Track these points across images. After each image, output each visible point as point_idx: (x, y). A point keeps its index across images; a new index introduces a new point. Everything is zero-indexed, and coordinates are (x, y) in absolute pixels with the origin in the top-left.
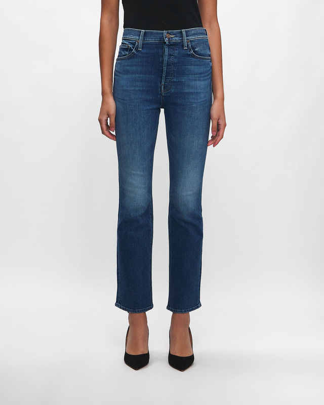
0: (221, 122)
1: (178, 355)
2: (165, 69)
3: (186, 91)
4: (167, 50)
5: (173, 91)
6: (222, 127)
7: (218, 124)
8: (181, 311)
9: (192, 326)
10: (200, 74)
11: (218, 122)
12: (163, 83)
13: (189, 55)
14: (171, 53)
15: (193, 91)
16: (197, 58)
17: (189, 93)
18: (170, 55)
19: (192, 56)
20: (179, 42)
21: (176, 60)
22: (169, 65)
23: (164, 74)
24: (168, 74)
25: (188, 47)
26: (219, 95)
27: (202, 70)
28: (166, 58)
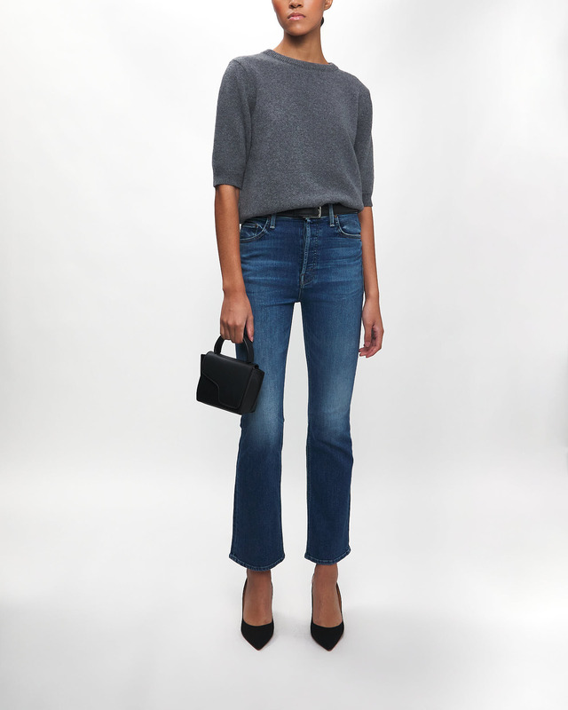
0: (377, 328)
1: (323, 625)
2: (306, 254)
3: (333, 280)
4: (309, 230)
5: (315, 282)
6: (378, 334)
7: (373, 331)
8: (328, 563)
9: (341, 581)
10: (350, 257)
11: (373, 329)
12: (303, 272)
13: (336, 235)
14: (314, 233)
15: (342, 280)
16: (346, 237)
17: (337, 284)
18: (313, 236)
19: (341, 235)
20: (325, 219)
21: (320, 242)
22: (311, 249)
23: (305, 260)
24: (310, 260)
25: (335, 224)
26: (372, 292)
27: (352, 252)
28: (308, 241)
